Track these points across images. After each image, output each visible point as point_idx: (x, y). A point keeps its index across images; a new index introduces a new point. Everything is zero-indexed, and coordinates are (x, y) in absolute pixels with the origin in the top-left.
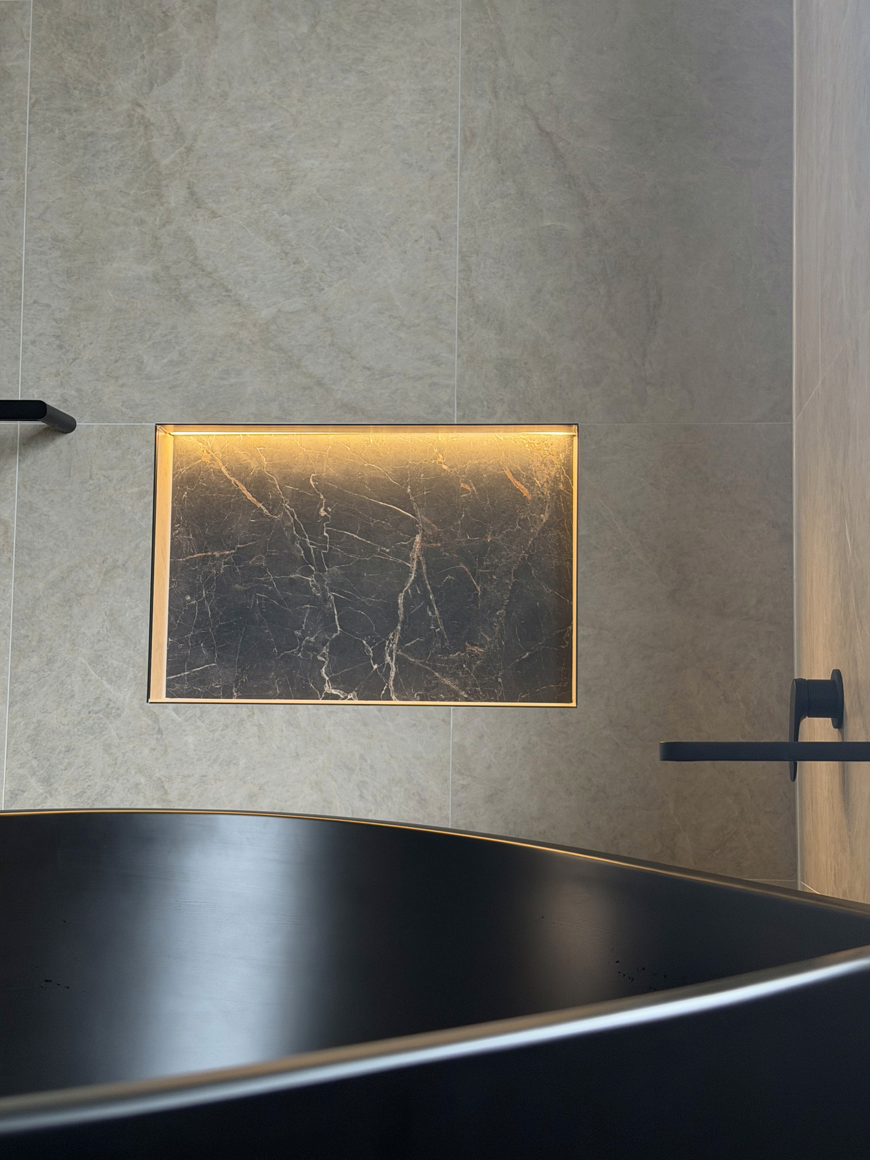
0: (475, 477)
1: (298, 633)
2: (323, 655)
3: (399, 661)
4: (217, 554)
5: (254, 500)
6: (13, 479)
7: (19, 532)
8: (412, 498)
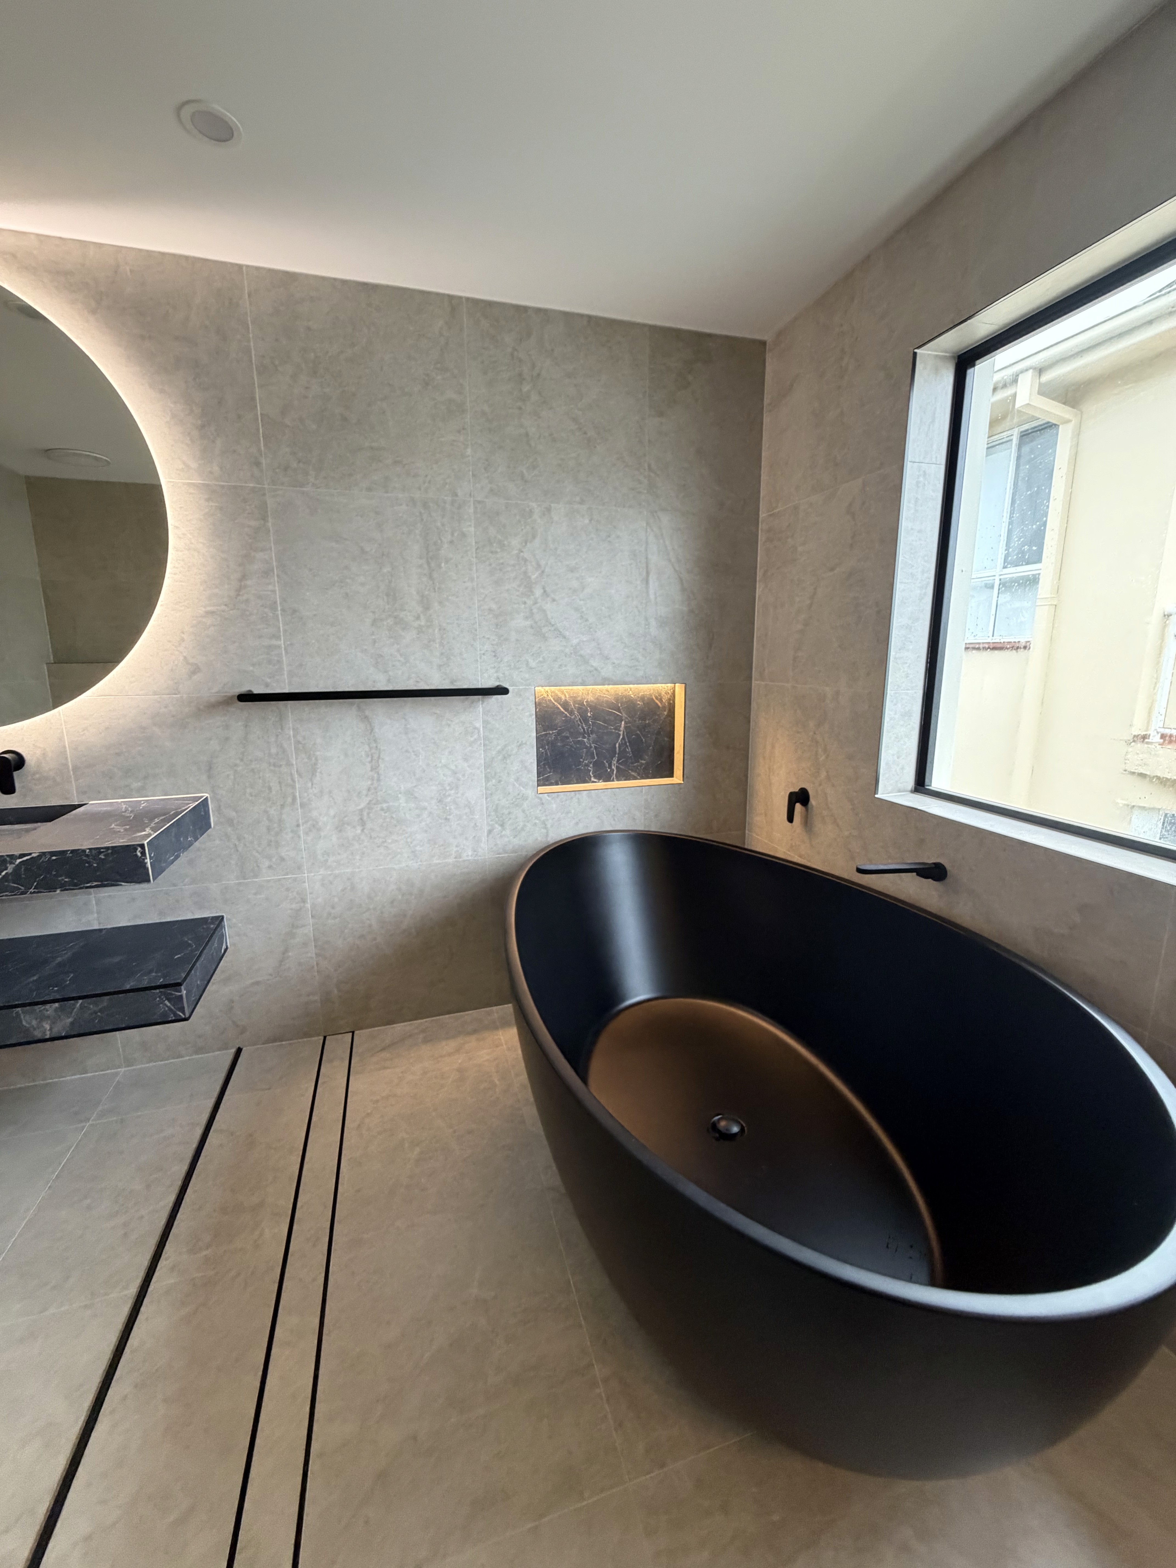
0: (642, 698)
1: (581, 760)
2: (591, 767)
3: (617, 768)
4: (551, 732)
5: (564, 711)
6: (479, 711)
7: (484, 732)
8: (621, 708)
